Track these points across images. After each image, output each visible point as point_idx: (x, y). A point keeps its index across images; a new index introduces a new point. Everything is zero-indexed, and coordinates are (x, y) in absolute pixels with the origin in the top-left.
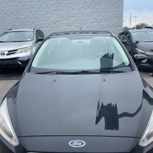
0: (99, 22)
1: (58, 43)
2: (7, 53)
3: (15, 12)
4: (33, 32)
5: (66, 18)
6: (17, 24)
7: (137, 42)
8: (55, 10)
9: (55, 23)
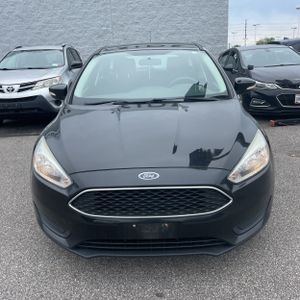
0: (184, 34)
1: (111, 67)
2: (17, 87)
3: (25, 14)
4: (63, 51)
5: (122, 26)
6: (28, 38)
7: (251, 68)
8: (100, 11)
9: (100, 36)
